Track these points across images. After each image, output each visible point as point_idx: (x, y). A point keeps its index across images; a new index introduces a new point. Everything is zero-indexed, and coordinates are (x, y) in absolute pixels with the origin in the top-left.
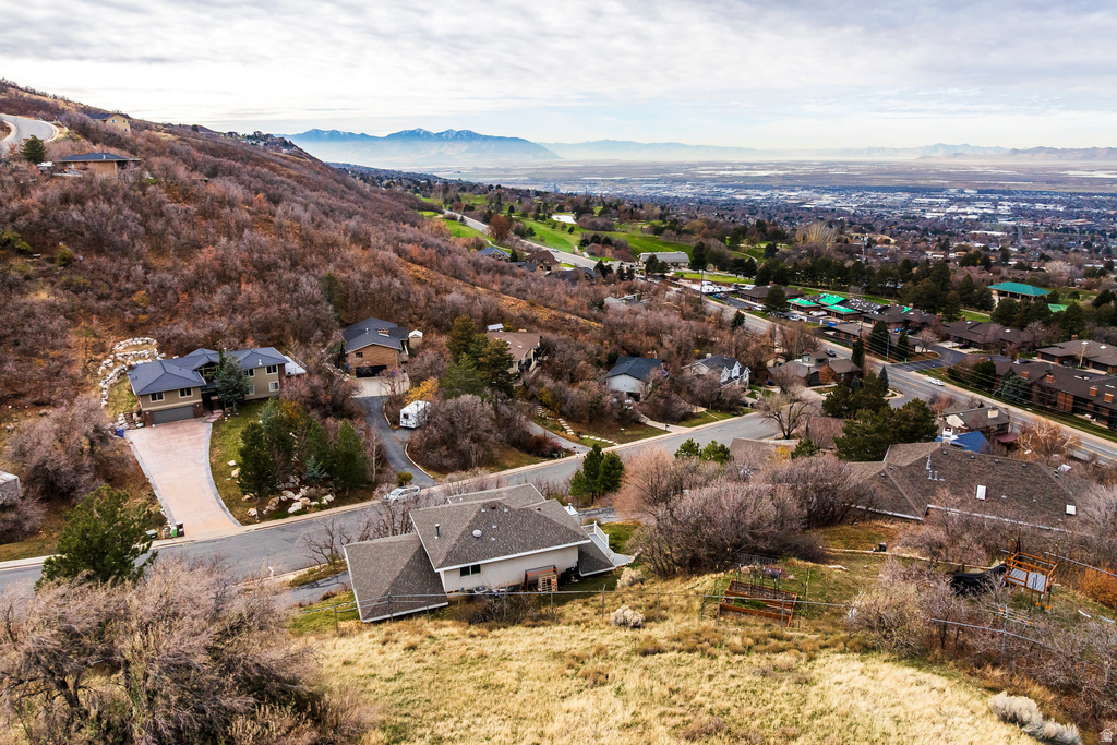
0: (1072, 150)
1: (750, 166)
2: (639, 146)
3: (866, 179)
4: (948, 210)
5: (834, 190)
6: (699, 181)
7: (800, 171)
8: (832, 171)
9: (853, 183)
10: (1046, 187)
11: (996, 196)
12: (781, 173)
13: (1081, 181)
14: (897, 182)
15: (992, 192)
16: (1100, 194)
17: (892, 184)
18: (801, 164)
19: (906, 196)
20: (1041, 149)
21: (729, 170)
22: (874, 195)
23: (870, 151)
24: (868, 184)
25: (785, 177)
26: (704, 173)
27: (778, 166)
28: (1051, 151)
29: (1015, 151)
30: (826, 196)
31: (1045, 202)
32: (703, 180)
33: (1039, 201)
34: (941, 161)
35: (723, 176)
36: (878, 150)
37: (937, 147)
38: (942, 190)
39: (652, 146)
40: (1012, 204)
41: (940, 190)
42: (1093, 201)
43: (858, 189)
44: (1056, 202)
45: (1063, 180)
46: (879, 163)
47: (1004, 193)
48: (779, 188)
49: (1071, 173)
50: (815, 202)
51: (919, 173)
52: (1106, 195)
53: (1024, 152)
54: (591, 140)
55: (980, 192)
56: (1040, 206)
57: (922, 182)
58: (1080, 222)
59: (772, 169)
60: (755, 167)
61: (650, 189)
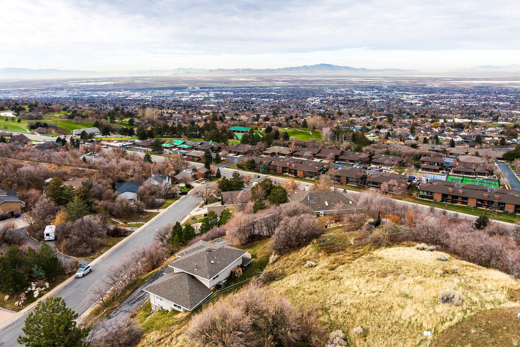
0: (231, 70)
1: (96, 80)
2: (32, 71)
3: (152, 85)
4: (190, 97)
5: (140, 90)
6: (71, 89)
7: (121, 82)
8: (136, 81)
9: (147, 86)
10: (224, 85)
11: (207, 90)
12: (112, 83)
13: (236, 82)
14: (166, 85)
15: (205, 88)
16: (244, 87)
17: (164, 87)
18: (121, 78)
19: (172, 91)
20: (220, 69)
21: (85, 82)
22: (158, 91)
23: (152, 71)
24: (154, 87)
25: (115, 85)
26: (72, 84)
27: (110, 79)
28: (224, 70)
29: (211, 70)
30: (136, 93)
31: (226, 91)
32: (73, 88)
33: (223, 91)
34: (182, 75)
35: (83, 86)
36: (155, 71)
37: (180, 69)
38: (186, 88)
39: (40, 70)
40: (214, 93)
41: (184, 88)
42: (242, 90)
43: (150, 89)
44: (230, 91)
45: (230, 82)
46: (154, 77)
47: (210, 88)
48: (113, 90)
49: (232, 79)
50: (132, 96)
51: (174, 81)
52: (245, 87)
53: (214, 71)
55: (201, 88)
56: (224, 93)
57: (177, 85)
58: (239, 98)
59: (107, 81)
60: (98, 80)
61: (44, 94)
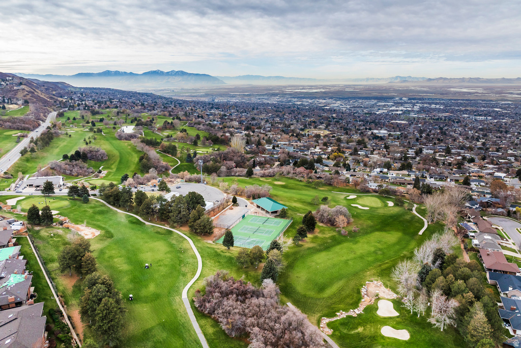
0: (454, 79)
1: (311, 87)
2: (263, 78)
3: (360, 93)
4: (390, 109)
5: (343, 99)
6: (284, 94)
7: (332, 89)
8: (347, 90)
9: (354, 95)
10: (439, 96)
11: (413, 101)
12: (323, 90)
13: (456, 93)
14: (375, 94)
15: (414, 99)
16: (462, 100)
17: (371, 96)
18: (334, 86)
19: (375, 101)
20: (441, 78)
21: (301, 89)
22: (360, 101)
23: (368, 79)
24: (360, 96)
25: (324, 93)
26: (288, 91)
27: (323, 87)
28: (445, 79)
29: (430, 80)
30: (339, 102)
31: (436, 104)
32: (286, 94)
33: (433, 103)
34: (398, 85)
35: (296, 92)
36: (371, 79)
37: (397, 77)
38: (393, 98)
39: (269, 78)
40: (421, 105)
41: (391, 98)
42: (457, 103)
43: (354, 98)
44: (442, 104)
45: (447, 93)
46: (366, 86)
47: (420, 99)
48: (319, 98)
49: (452, 89)
50: (331, 105)
51: (385, 90)
52: (464, 100)
53: (434, 80)
54: (241, 75)
55: (410, 99)
56: (433, 106)
57: (385, 94)
58: (447, 114)
59: (320, 88)
60: (313, 88)
61: (259, 99)
